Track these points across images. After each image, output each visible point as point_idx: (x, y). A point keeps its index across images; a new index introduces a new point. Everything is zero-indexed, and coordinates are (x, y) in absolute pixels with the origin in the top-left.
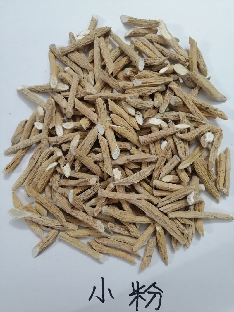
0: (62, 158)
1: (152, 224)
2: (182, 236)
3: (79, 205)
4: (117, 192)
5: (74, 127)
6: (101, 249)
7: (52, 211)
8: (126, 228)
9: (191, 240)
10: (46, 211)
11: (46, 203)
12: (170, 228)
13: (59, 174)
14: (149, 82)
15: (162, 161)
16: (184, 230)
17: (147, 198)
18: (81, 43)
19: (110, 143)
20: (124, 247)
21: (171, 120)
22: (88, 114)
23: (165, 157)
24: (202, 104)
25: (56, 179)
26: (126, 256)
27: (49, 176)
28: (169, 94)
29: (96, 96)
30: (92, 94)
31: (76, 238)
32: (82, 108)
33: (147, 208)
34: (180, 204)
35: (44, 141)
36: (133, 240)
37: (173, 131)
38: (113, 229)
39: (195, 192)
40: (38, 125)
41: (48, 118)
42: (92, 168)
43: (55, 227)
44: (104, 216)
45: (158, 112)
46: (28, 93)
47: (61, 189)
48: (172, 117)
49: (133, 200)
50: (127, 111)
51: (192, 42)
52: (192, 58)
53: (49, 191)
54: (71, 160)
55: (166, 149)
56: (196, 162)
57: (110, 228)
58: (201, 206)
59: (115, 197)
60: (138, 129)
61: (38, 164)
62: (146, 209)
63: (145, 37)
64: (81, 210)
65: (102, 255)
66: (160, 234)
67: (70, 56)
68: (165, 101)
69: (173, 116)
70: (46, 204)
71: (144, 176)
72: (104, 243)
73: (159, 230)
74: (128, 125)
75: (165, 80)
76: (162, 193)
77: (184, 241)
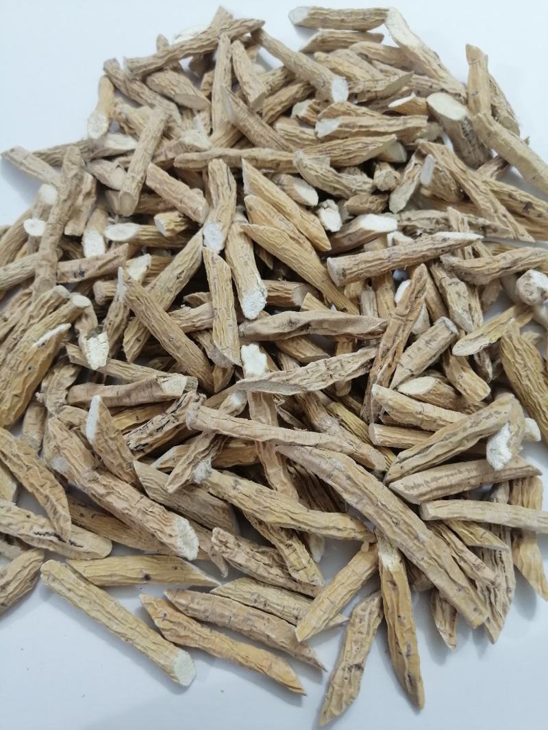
0: (89, 320)
1: (365, 547)
2: (472, 591)
3: (117, 453)
4: (249, 419)
5: (138, 235)
6: (183, 633)
7: (33, 481)
8: (276, 557)
9: (505, 612)
10: (14, 486)
11: (17, 456)
12: (431, 558)
13: (75, 365)
14: (359, 124)
15: (398, 330)
16: (478, 568)
17: (351, 449)
18: (184, 48)
19: (239, 271)
20: (263, 628)
21: (425, 231)
22: (180, 197)
23: (410, 318)
24: (514, 193)
25: (62, 381)
26: (269, 663)
27: (37, 367)
28: (416, 164)
29: (208, 155)
30: (198, 150)
31: (102, 587)
32: (166, 182)
33: (349, 478)
34: (460, 472)
35: (41, 266)
36: (296, 601)
37: (431, 246)
38: (228, 550)
39: (512, 427)
40: (32, 226)
41: (65, 201)
42: (178, 348)
43: (33, 539)
44: (200, 504)
45: (386, 210)
46: (25, 158)
47: (70, 411)
48: (428, 222)
49: (303, 449)
50: (296, 192)
51: (474, 57)
52: (477, 92)
53: (35, 424)
54: (116, 325)
55: (413, 293)
56: (507, 340)
57: (217, 548)
58: (532, 493)
59: (243, 432)
60: (327, 245)
61: (14, 336)
62: (346, 483)
63: (352, 50)
64: (127, 478)
65: (182, 654)
66: (395, 578)
67: (153, 81)
68: (405, 178)
69: (429, 219)
70: (15, 459)
71: (340, 375)
72: (195, 606)
73: (390, 566)
74: (297, 232)
75: (405, 123)
76: (399, 436)
77: (481, 613)
